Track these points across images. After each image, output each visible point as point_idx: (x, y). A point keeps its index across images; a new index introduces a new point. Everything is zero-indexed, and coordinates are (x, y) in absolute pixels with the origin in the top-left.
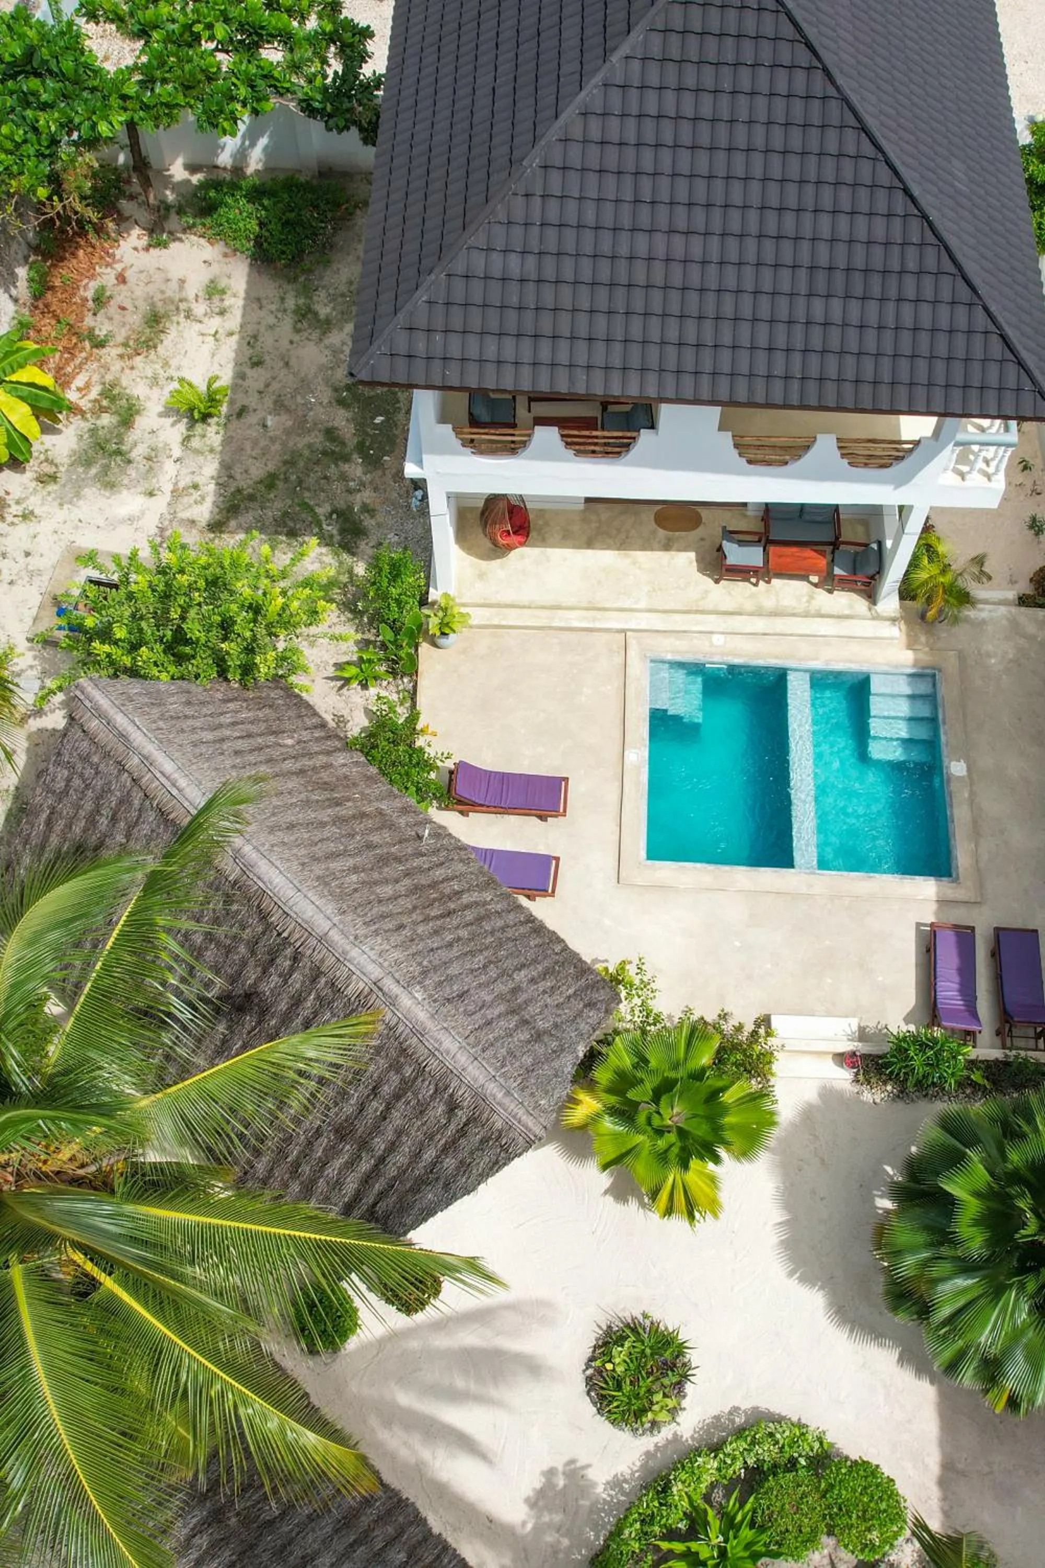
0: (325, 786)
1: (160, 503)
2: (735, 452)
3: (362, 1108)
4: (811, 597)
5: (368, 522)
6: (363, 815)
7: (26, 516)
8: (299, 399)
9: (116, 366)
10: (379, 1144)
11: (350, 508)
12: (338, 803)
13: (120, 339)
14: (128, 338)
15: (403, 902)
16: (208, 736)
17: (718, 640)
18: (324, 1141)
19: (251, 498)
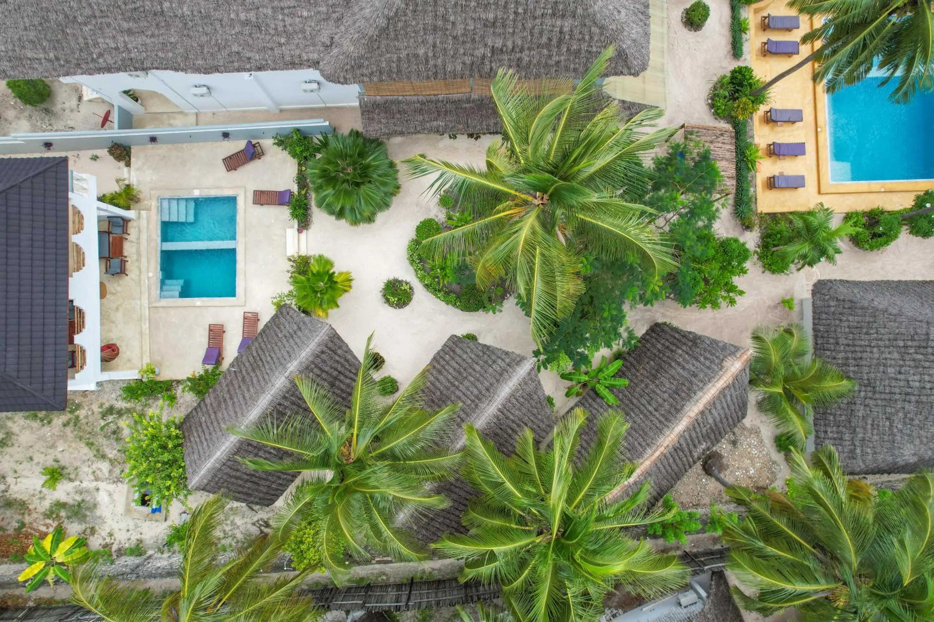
0: (219, 404)
1: (102, 485)
2: (81, 271)
3: (325, 380)
4: (131, 242)
5: (107, 405)
6: (228, 391)
7: (111, 535)
8: (49, 439)
9: (35, 515)
10: (335, 373)
11: (101, 413)
12: (225, 400)
13: (20, 517)
14: (19, 514)
15: (258, 374)
16: (205, 444)
17: (151, 275)
18: (336, 391)
19: (98, 451)
